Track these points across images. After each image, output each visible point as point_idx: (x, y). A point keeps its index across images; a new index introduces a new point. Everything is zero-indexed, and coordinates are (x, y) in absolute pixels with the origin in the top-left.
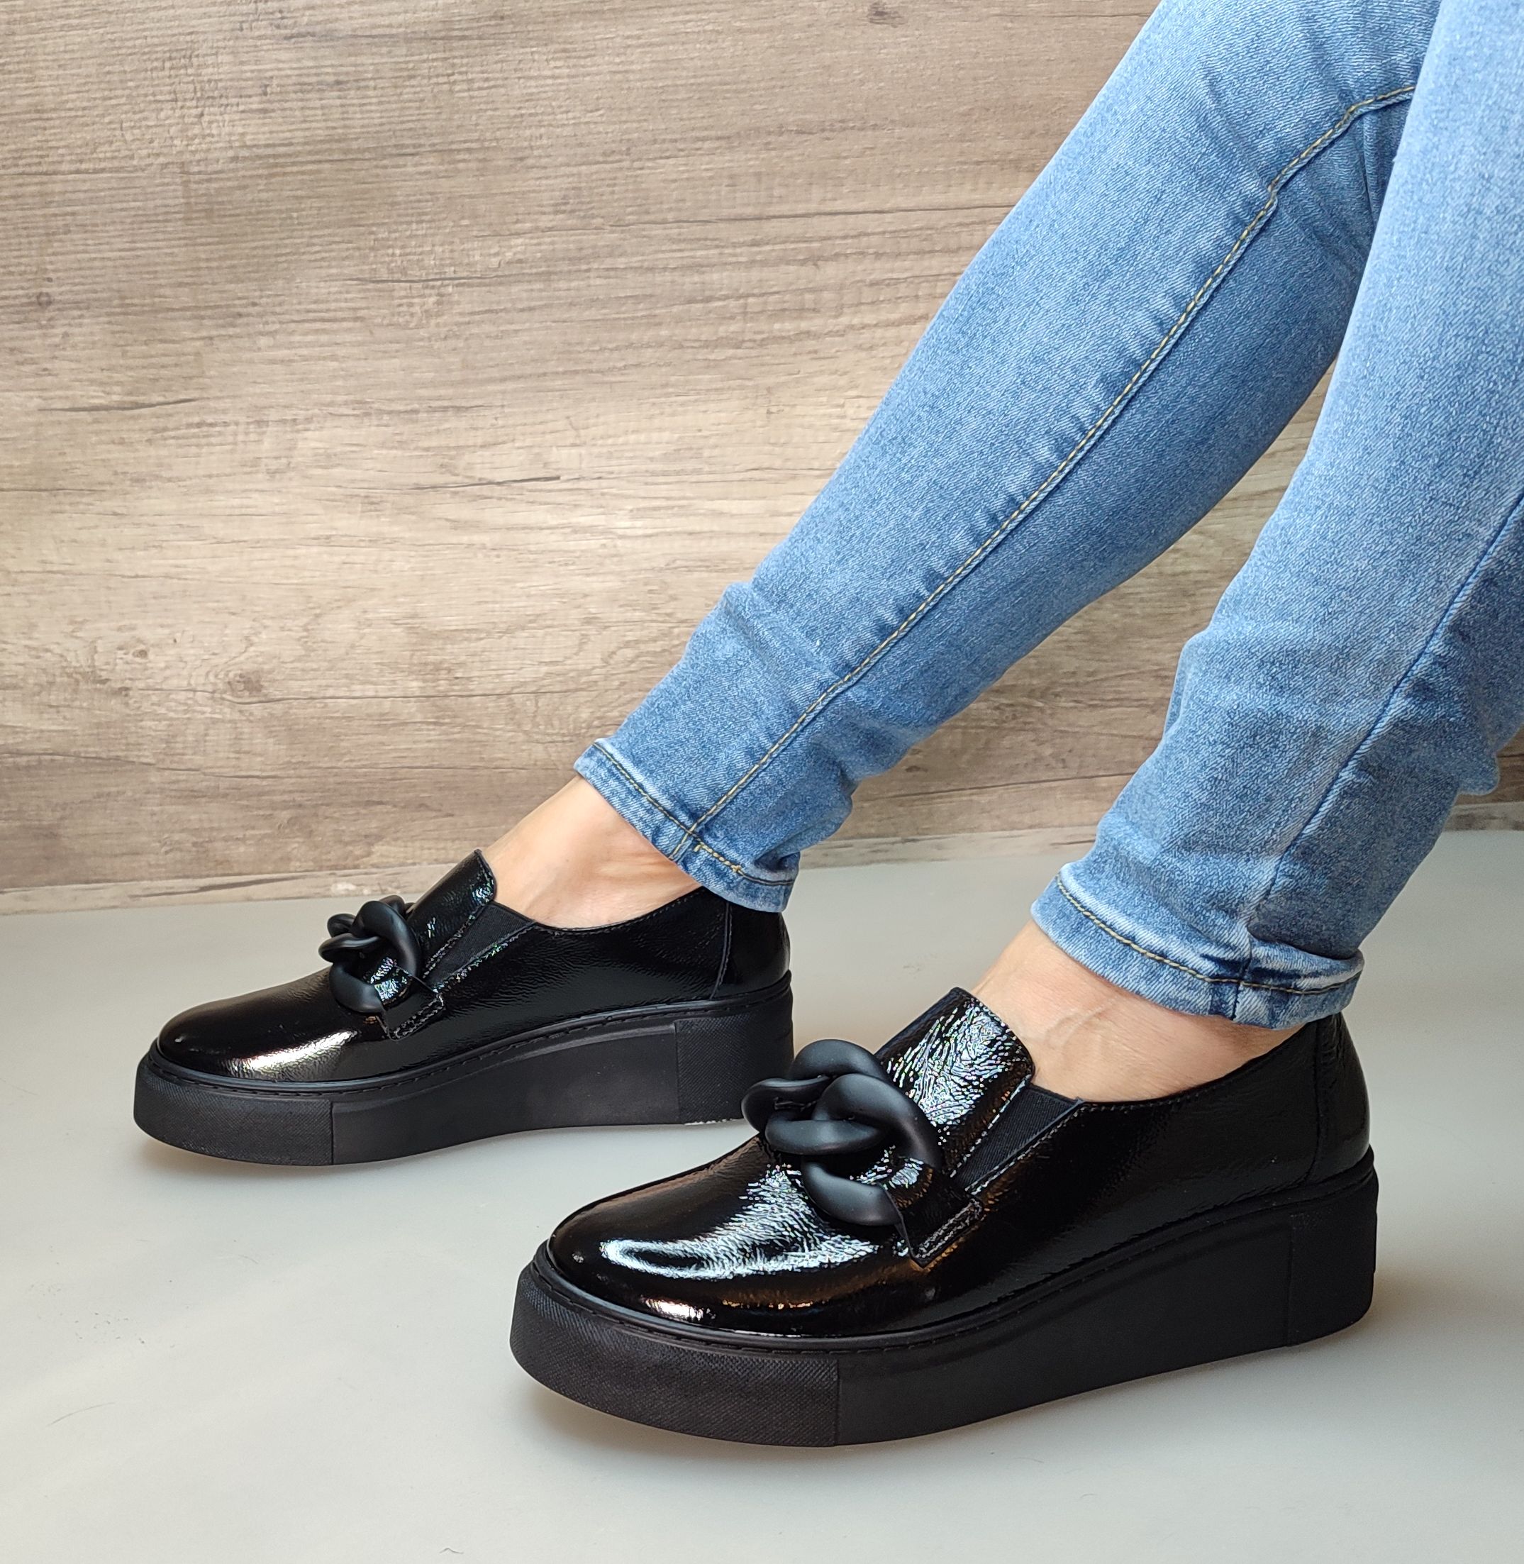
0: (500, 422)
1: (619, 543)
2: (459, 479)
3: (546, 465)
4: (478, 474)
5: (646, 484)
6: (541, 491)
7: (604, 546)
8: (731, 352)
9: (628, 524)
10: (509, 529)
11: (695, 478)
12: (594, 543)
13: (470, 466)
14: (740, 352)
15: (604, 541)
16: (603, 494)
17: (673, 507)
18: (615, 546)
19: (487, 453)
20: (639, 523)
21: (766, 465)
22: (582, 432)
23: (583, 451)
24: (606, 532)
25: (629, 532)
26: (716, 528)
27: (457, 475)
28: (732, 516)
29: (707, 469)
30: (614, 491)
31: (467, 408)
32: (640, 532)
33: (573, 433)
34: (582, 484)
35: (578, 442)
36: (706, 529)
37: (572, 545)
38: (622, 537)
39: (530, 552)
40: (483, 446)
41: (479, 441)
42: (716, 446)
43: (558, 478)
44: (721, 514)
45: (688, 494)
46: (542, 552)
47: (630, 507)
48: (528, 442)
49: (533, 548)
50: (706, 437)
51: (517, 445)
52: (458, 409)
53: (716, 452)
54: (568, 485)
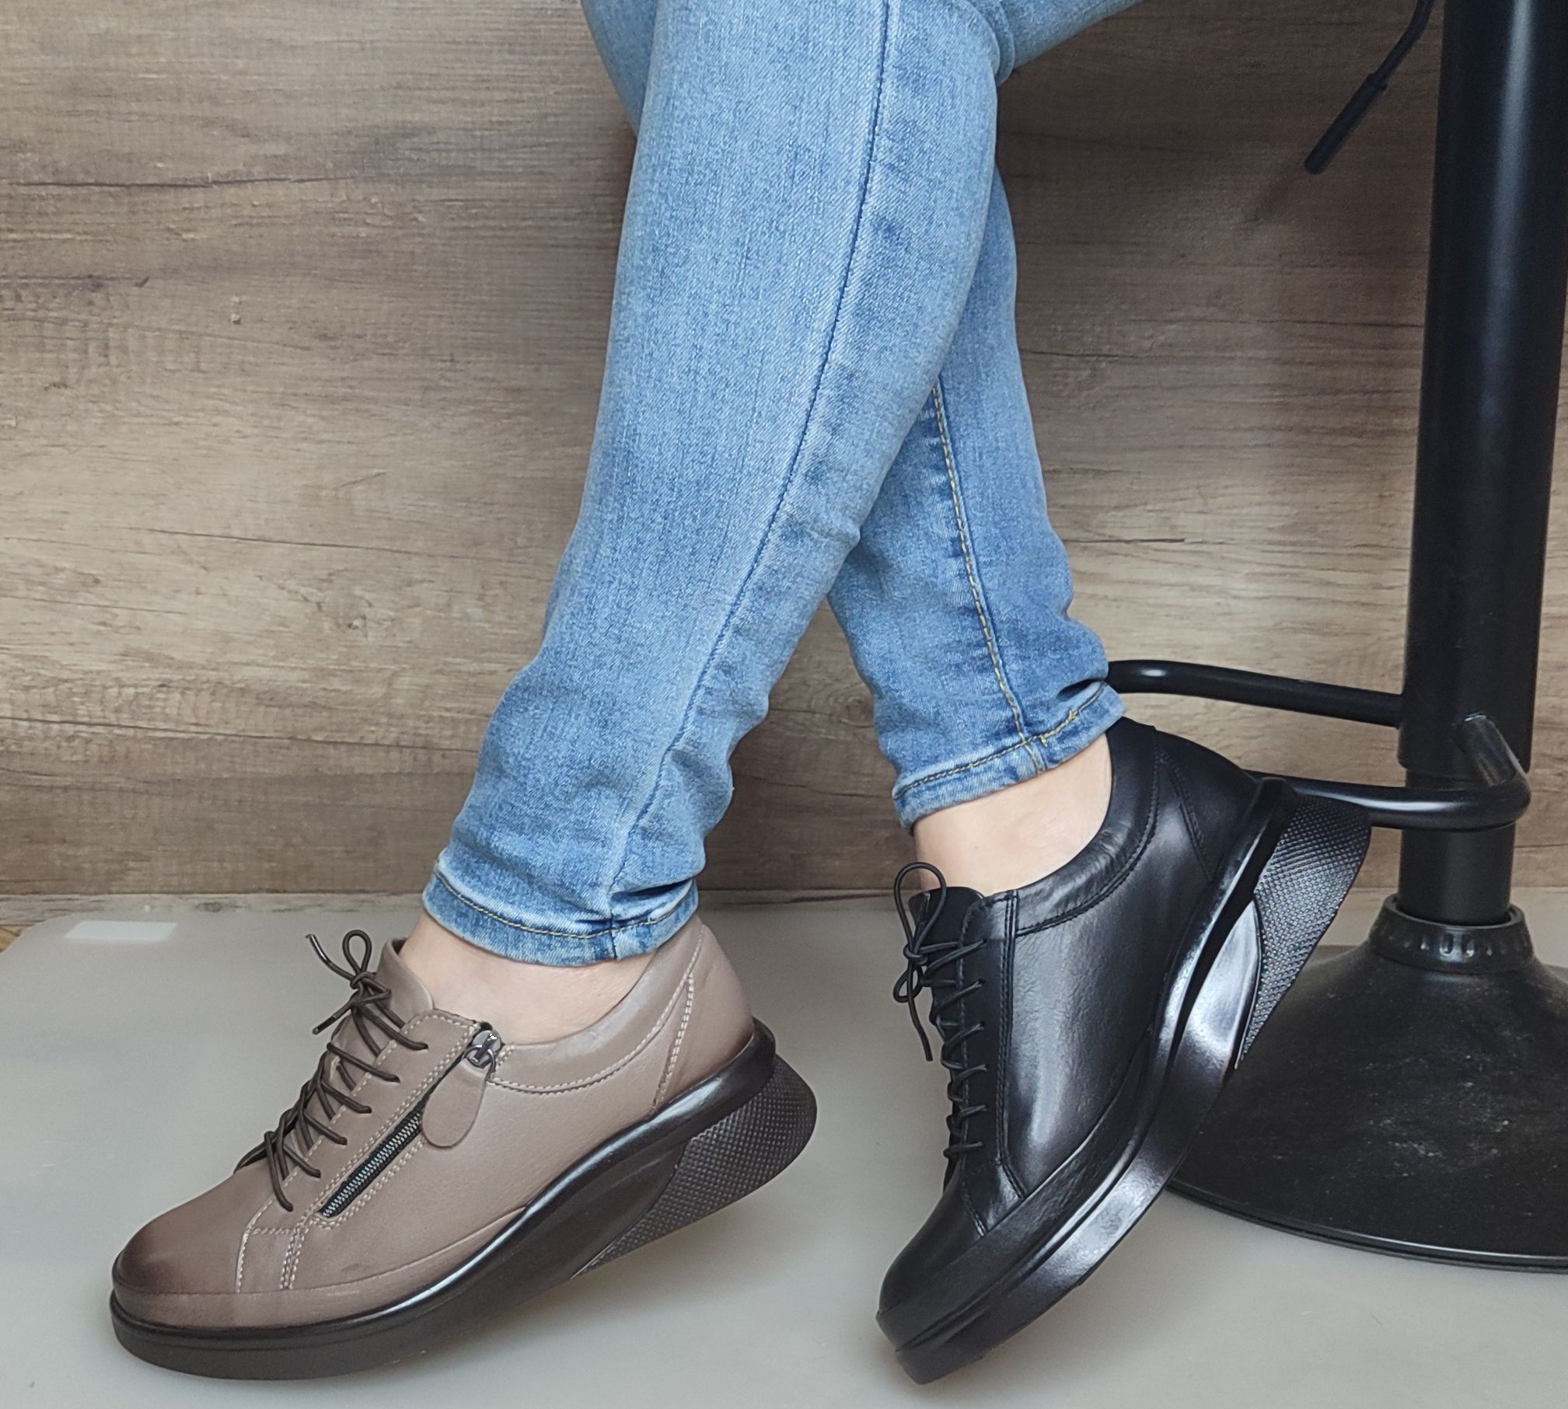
0: (1135, 487)
1: (1233, 602)
2: (1090, 536)
3: (1173, 527)
4: (1108, 532)
5: (1264, 551)
6: (1165, 550)
7: (1218, 604)
8: (1353, 440)
9: (1243, 586)
10: (1133, 582)
11: (1308, 550)
12: (1209, 601)
13: (1103, 525)
14: (1360, 441)
15: (1218, 600)
16: (1223, 558)
17: (1284, 574)
18: (1228, 605)
19: (1121, 514)
20: (1253, 586)
21: (1373, 543)
22: (1210, 501)
23: (1208, 517)
24: (1222, 592)
25: (1243, 594)
26: (1323, 596)
27: (1089, 531)
28: (1339, 585)
29: (1320, 541)
30: (1233, 556)
31: (1106, 472)
32: (1254, 594)
33: (1200, 501)
34: (1204, 548)
35: (1205, 509)
36: (1314, 596)
37: (1189, 601)
38: (1235, 597)
39: (1149, 605)
40: (1116, 508)
41: (1114, 503)
42: (1329, 523)
43: (1182, 540)
44: (1329, 583)
45: (1302, 564)
46: (1161, 606)
47: (1246, 571)
48: (1159, 506)
49: (1151, 601)
50: (1322, 514)
51: (1149, 507)
52: (1098, 473)
53: (1330, 528)
54: (1193, 547)
